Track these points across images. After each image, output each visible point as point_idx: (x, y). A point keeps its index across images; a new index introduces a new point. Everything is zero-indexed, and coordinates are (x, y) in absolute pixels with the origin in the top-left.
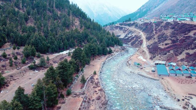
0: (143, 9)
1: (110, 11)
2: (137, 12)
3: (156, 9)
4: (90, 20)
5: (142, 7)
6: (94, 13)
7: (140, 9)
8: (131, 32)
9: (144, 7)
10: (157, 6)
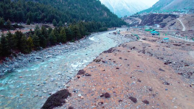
0: (157, 6)
1: (129, 7)
2: (151, 8)
3: (168, 5)
4: (112, 13)
5: (156, 4)
6: (114, 9)
7: (154, 6)
8: (136, 21)
9: (158, 4)
10: (169, 3)
